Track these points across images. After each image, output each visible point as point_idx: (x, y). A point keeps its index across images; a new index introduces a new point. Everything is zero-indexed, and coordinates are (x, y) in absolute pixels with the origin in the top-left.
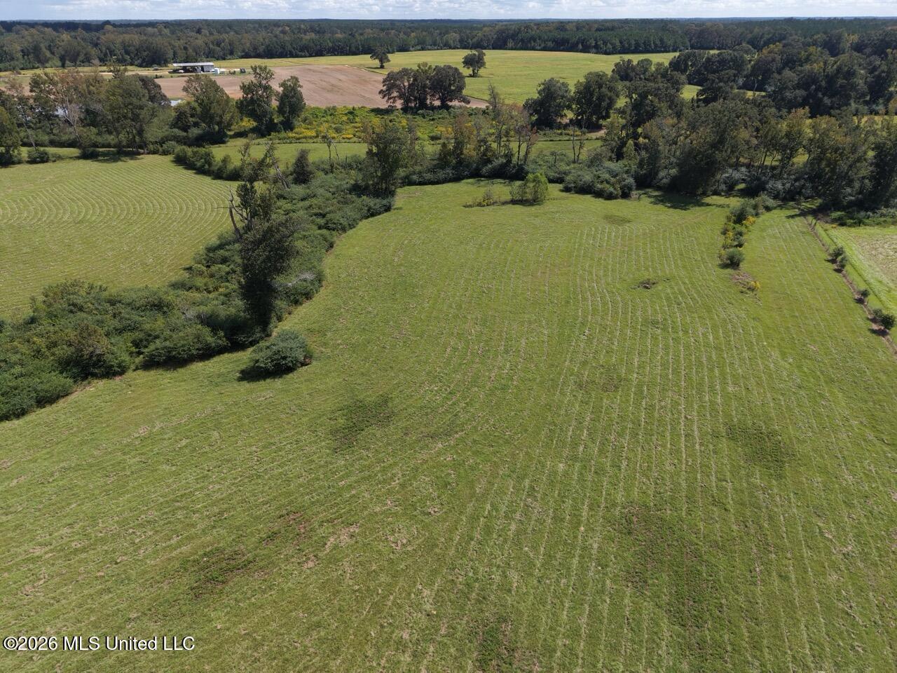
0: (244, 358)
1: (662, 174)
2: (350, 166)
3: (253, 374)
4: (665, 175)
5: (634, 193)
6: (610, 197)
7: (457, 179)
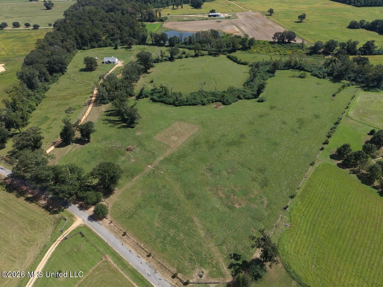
0: (257, 99)
1: (335, 73)
2: (266, 64)
3: (259, 101)
4: (335, 74)
5: (327, 77)
6: (320, 78)
7: (288, 69)
